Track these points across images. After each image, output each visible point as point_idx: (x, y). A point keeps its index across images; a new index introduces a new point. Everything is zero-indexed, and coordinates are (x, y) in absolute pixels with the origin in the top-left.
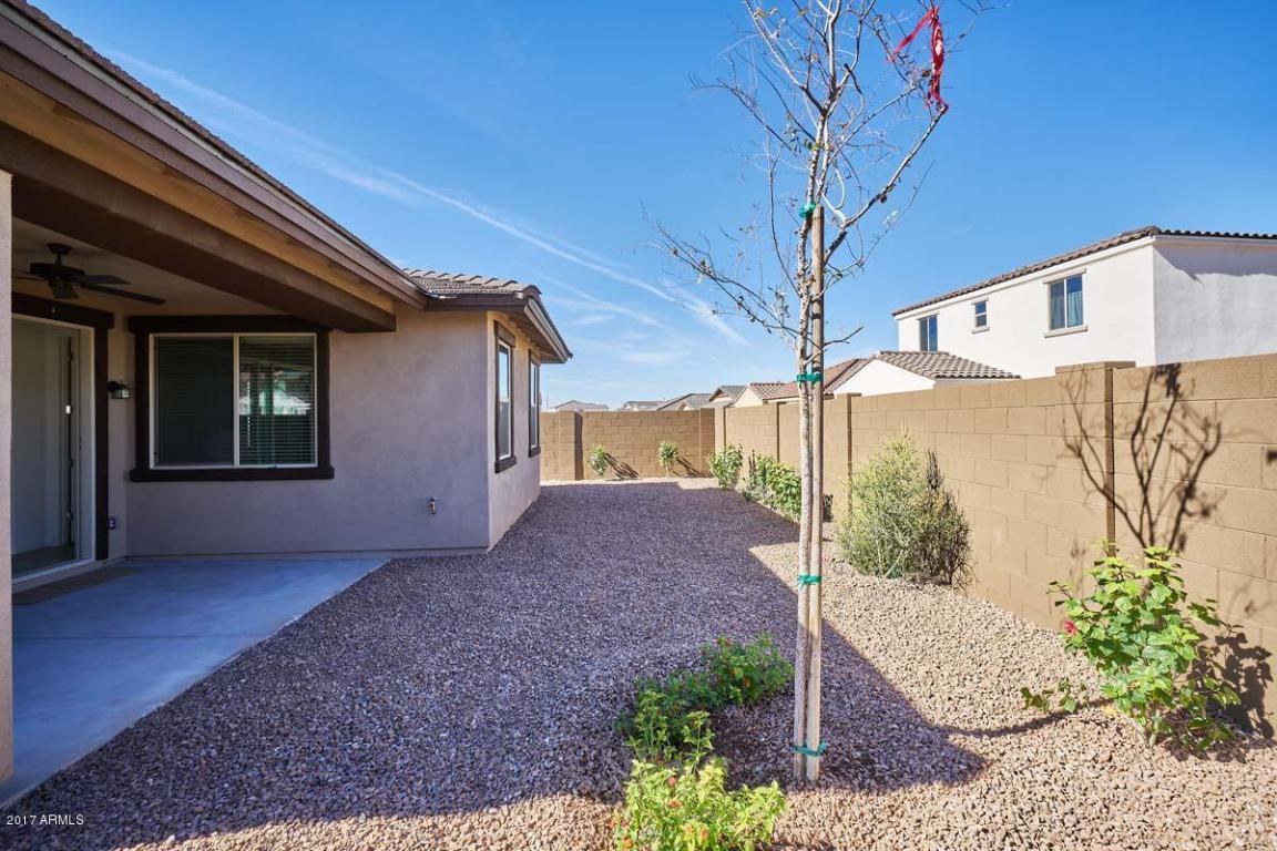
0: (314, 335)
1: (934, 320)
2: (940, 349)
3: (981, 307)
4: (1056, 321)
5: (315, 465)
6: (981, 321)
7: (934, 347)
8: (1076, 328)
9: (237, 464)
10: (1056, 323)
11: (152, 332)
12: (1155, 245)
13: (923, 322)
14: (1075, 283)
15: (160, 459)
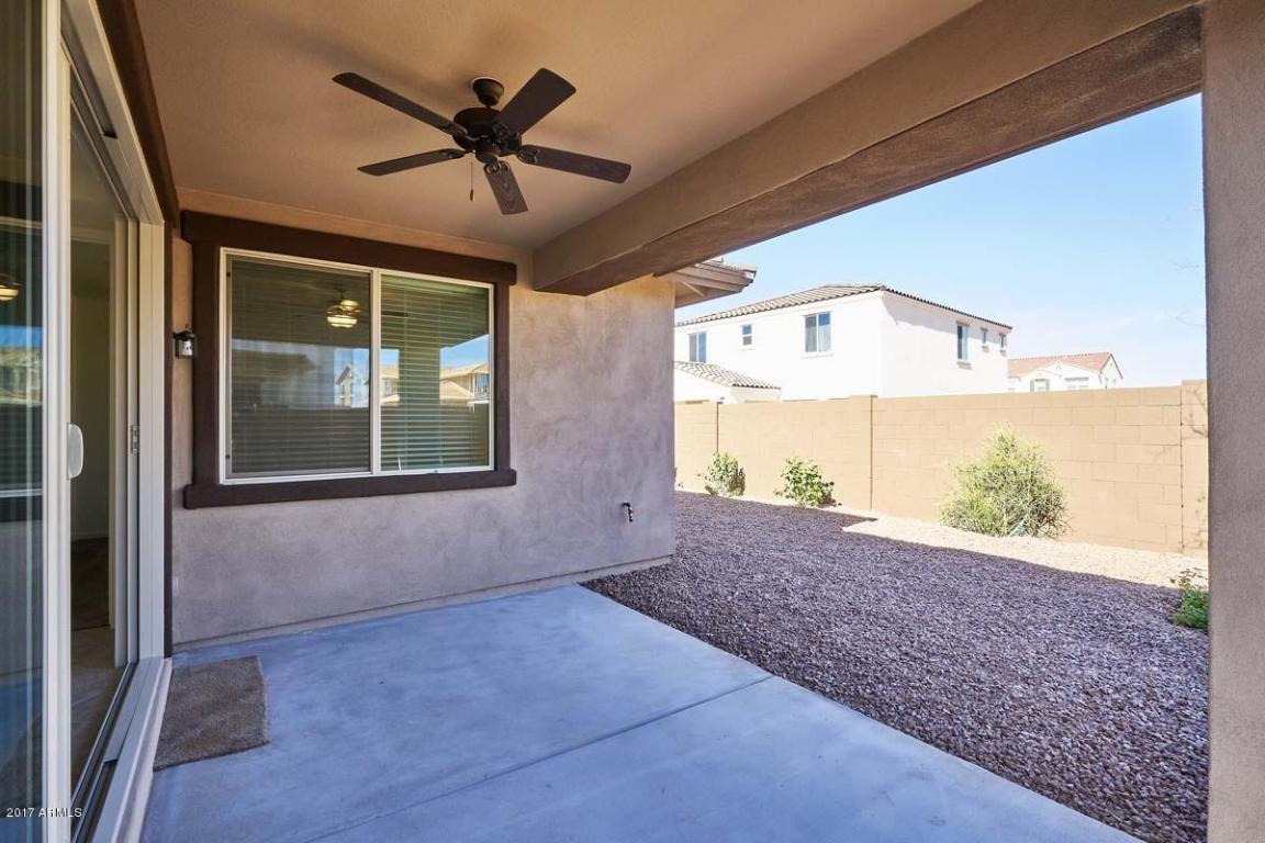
0: (489, 286)
1: (703, 337)
2: (709, 360)
3: (747, 329)
4: (811, 345)
5: (490, 468)
6: (747, 341)
7: (703, 359)
8: (825, 353)
9: (377, 470)
10: (810, 347)
11: (224, 246)
12: (882, 298)
13: (693, 338)
14: (825, 319)
15: (238, 468)
